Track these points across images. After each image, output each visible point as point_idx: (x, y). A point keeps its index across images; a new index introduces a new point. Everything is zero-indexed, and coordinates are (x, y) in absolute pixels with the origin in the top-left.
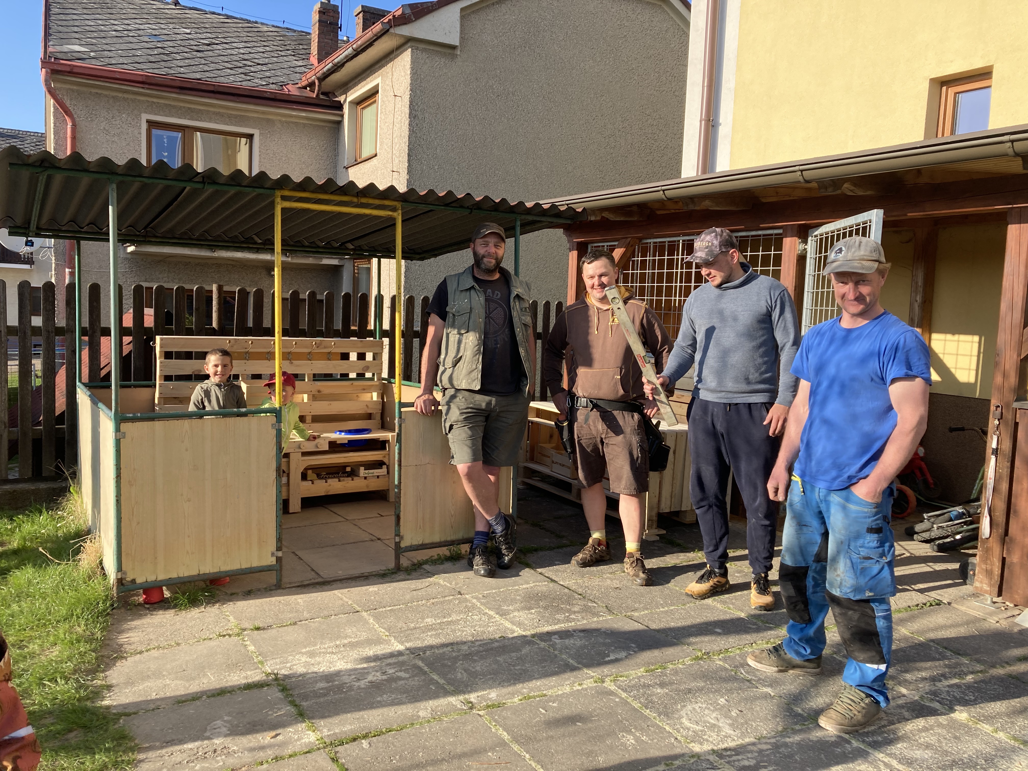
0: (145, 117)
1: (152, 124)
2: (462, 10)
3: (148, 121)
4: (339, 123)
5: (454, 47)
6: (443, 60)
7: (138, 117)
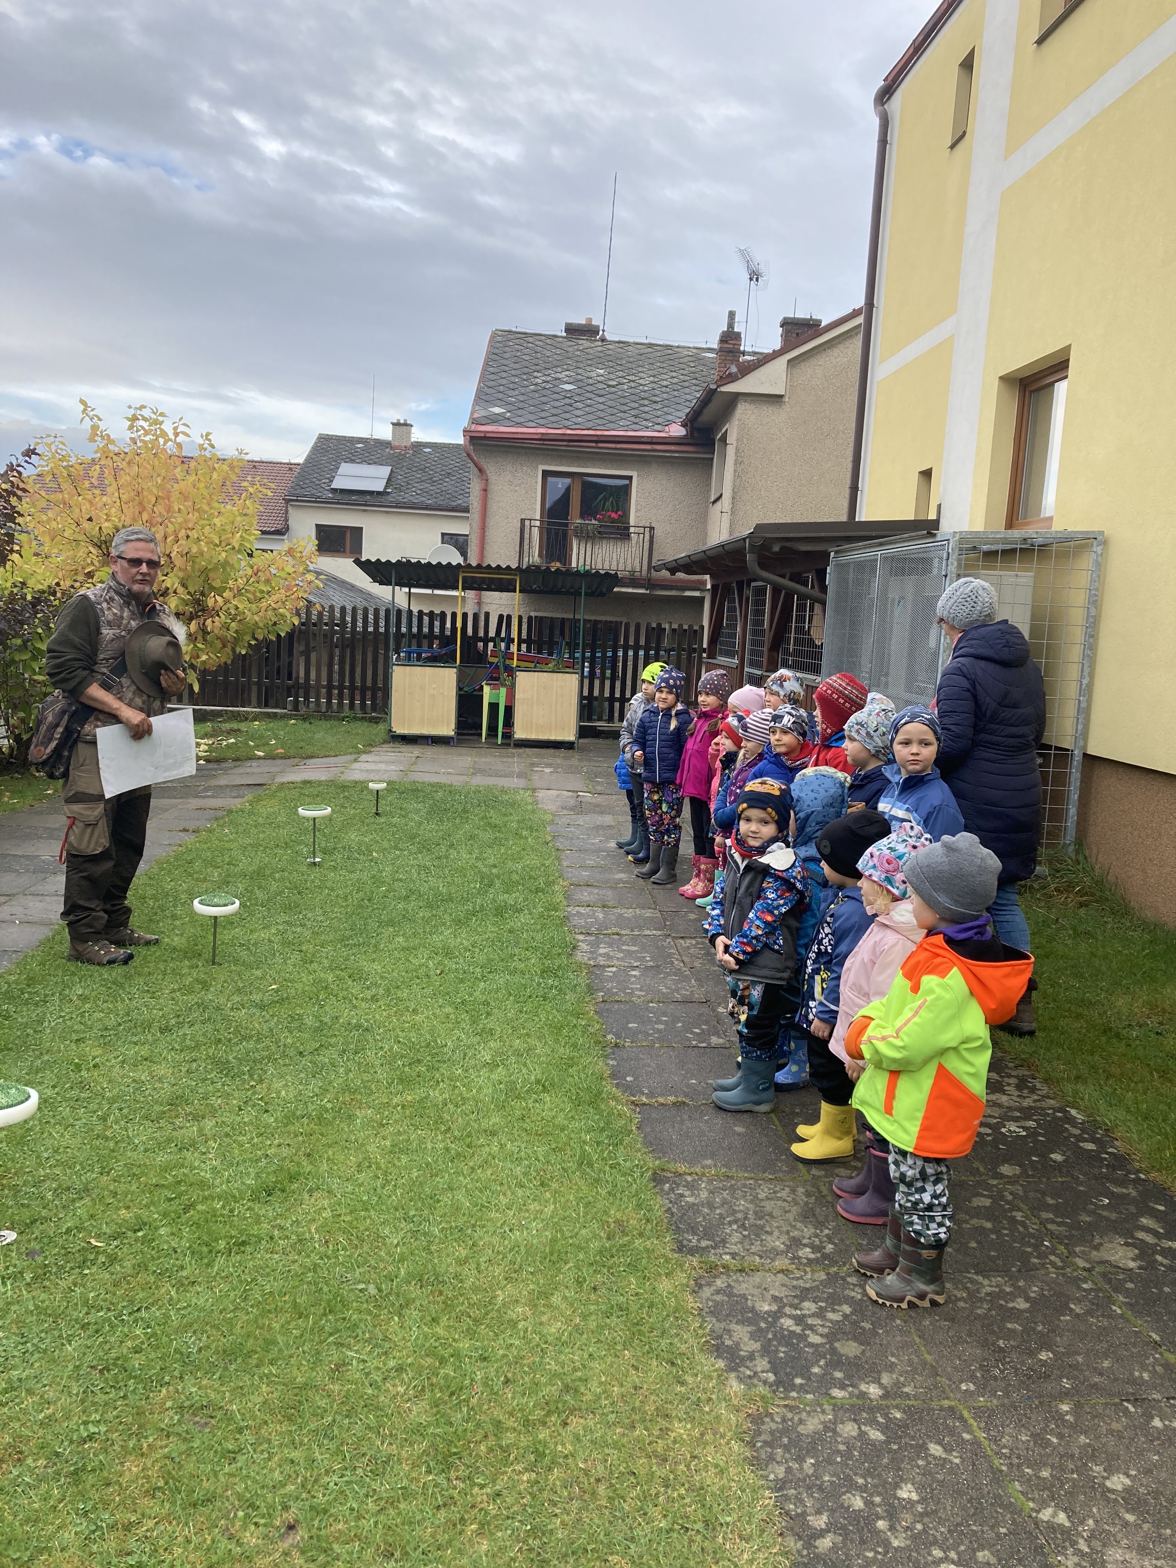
0: (542, 467)
1: (546, 474)
2: (789, 361)
3: (544, 471)
4: (712, 459)
5: (782, 396)
6: (770, 408)
7: (536, 468)
